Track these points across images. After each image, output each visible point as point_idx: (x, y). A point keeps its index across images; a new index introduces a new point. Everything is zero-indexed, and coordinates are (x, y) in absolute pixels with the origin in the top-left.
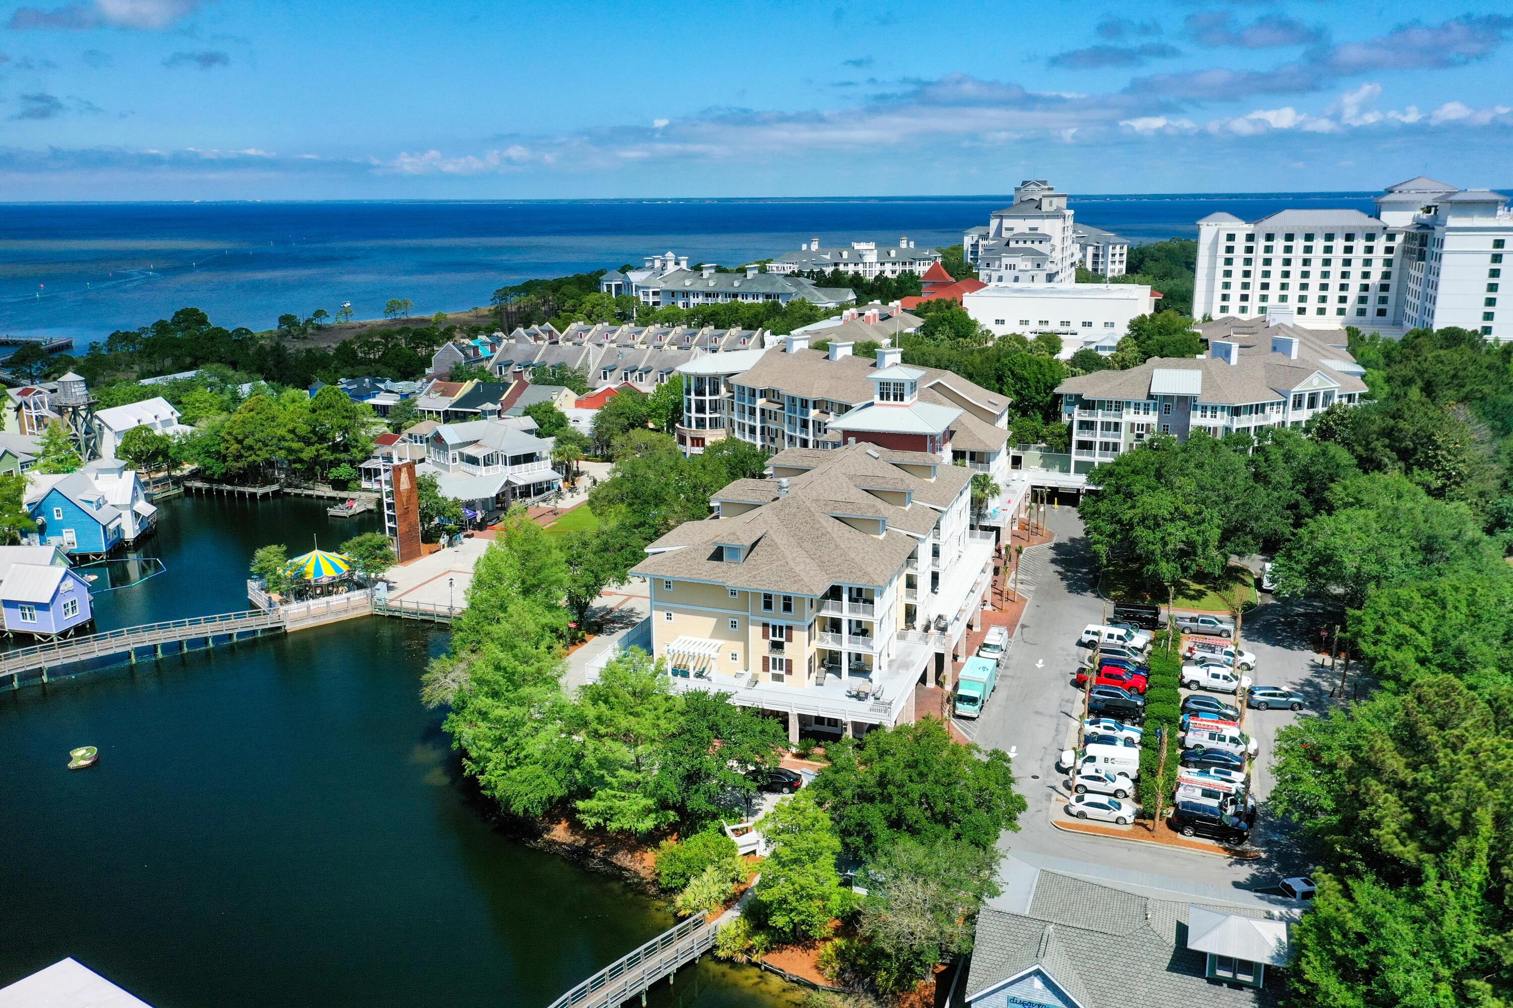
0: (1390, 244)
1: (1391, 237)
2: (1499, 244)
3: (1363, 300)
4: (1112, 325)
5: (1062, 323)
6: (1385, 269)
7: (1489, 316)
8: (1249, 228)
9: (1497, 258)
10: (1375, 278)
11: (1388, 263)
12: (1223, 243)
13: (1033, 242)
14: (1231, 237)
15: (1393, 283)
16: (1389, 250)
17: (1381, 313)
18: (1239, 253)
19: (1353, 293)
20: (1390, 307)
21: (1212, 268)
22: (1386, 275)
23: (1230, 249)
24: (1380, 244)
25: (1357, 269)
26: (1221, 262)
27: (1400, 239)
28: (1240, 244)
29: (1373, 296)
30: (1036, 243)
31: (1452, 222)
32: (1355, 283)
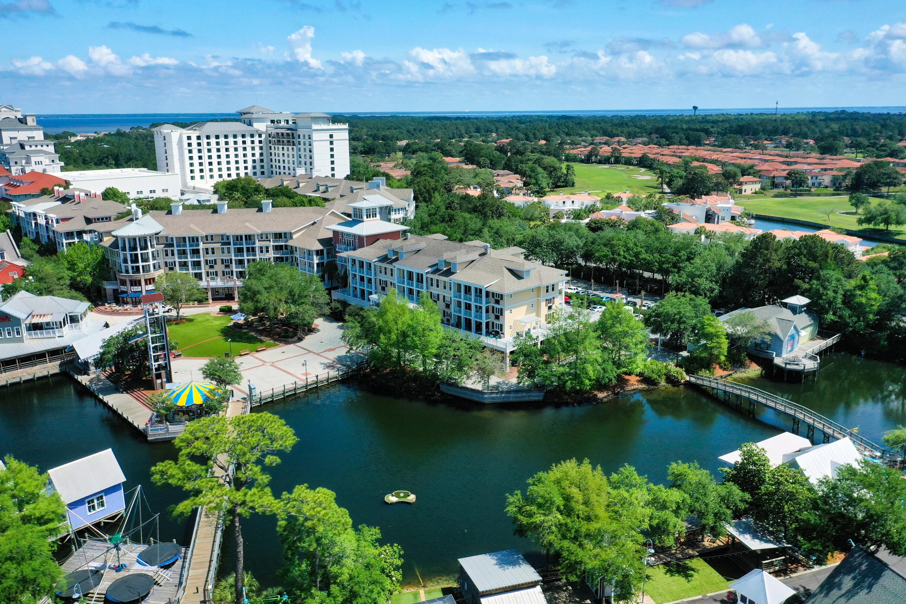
0: (260, 139)
1: (260, 136)
2: (331, 136)
3: (254, 167)
4: (167, 190)
5: (151, 192)
6: (260, 151)
7: (333, 169)
8: (197, 133)
9: (331, 143)
10: (257, 157)
11: (261, 148)
12: (186, 142)
13: (42, 146)
14: (189, 138)
15: (264, 157)
16: (260, 142)
17: (263, 173)
18: (195, 147)
19: (250, 165)
20: (265, 170)
21: (181, 155)
22: (261, 154)
23: (190, 145)
24: (256, 139)
25: (249, 152)
26: (186, 152)
27: (264, 136)
28: (194, 141)
29: (258, 164)
30: (45, 147)
31: (314, 127)
32: (250, 159)
